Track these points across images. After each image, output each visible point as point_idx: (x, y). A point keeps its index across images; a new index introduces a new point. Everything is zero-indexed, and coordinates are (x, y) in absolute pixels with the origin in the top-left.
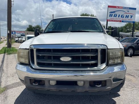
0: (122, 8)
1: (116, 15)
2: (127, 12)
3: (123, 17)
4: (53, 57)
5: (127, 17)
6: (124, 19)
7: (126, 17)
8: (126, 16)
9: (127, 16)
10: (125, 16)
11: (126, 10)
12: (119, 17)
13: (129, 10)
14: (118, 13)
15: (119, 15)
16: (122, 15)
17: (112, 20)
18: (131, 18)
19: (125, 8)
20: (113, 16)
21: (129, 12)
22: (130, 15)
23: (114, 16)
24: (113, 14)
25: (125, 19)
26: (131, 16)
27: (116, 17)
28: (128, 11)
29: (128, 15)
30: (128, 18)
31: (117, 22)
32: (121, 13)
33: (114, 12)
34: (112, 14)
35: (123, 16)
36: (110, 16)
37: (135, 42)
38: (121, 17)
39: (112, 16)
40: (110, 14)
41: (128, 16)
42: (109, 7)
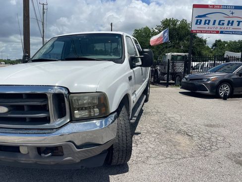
0: (220, 7)
1: (209, 21)
2: (231, 15)
3: (223, 24)
5: (230, 24)
6: (224, 28)
7: (228, 25)
8: (229, 21)
9: (231, 22)
10: (226, 23)
11: (227, 12)
12: (214, 24)
13: (234, 11)
14: (212, 18)
15: (215, 21)
16: (220, 21)
17: (201, 31)
18: (238, 25)
19: (226, 7)
20: (203, 22)
21: (234, 15)
22: (235, 20)
23: (205, 24)
24: (203, 19)
25: (227, 28)
26: (239, 22)
27: (208, 24)
28: (232, 13)
29: (231, 20)
30: (232, 25)
31: (210, 33)
32: (218, 18)
33: (204, 16)
34: (201, 20)
35: (222, 22)
36: (196, 24)
37: (235, 72)
38: (219, 24)
39: (200, 24)
40: (197, 20)
41: (233, 22)
42: (195, 6)
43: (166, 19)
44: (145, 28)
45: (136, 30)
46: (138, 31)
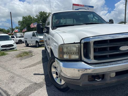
0: (83, 6)
4: (110, 47)
19: (86, 6)
28: (88, 9)
43: (41, 12)
44: (28, 16)
45: (23, 17)
46: (25, 17)
